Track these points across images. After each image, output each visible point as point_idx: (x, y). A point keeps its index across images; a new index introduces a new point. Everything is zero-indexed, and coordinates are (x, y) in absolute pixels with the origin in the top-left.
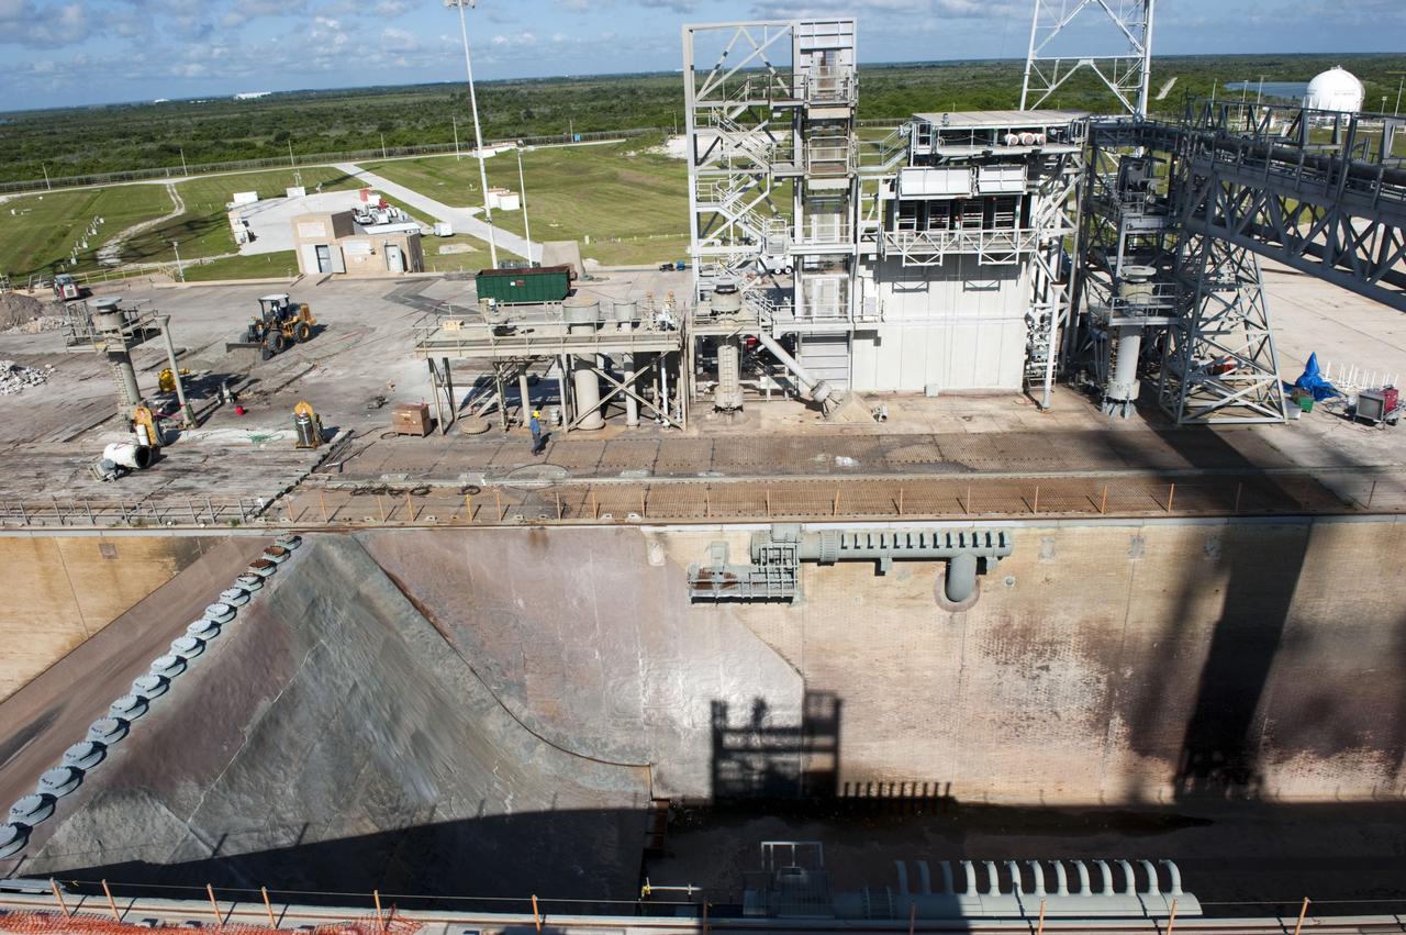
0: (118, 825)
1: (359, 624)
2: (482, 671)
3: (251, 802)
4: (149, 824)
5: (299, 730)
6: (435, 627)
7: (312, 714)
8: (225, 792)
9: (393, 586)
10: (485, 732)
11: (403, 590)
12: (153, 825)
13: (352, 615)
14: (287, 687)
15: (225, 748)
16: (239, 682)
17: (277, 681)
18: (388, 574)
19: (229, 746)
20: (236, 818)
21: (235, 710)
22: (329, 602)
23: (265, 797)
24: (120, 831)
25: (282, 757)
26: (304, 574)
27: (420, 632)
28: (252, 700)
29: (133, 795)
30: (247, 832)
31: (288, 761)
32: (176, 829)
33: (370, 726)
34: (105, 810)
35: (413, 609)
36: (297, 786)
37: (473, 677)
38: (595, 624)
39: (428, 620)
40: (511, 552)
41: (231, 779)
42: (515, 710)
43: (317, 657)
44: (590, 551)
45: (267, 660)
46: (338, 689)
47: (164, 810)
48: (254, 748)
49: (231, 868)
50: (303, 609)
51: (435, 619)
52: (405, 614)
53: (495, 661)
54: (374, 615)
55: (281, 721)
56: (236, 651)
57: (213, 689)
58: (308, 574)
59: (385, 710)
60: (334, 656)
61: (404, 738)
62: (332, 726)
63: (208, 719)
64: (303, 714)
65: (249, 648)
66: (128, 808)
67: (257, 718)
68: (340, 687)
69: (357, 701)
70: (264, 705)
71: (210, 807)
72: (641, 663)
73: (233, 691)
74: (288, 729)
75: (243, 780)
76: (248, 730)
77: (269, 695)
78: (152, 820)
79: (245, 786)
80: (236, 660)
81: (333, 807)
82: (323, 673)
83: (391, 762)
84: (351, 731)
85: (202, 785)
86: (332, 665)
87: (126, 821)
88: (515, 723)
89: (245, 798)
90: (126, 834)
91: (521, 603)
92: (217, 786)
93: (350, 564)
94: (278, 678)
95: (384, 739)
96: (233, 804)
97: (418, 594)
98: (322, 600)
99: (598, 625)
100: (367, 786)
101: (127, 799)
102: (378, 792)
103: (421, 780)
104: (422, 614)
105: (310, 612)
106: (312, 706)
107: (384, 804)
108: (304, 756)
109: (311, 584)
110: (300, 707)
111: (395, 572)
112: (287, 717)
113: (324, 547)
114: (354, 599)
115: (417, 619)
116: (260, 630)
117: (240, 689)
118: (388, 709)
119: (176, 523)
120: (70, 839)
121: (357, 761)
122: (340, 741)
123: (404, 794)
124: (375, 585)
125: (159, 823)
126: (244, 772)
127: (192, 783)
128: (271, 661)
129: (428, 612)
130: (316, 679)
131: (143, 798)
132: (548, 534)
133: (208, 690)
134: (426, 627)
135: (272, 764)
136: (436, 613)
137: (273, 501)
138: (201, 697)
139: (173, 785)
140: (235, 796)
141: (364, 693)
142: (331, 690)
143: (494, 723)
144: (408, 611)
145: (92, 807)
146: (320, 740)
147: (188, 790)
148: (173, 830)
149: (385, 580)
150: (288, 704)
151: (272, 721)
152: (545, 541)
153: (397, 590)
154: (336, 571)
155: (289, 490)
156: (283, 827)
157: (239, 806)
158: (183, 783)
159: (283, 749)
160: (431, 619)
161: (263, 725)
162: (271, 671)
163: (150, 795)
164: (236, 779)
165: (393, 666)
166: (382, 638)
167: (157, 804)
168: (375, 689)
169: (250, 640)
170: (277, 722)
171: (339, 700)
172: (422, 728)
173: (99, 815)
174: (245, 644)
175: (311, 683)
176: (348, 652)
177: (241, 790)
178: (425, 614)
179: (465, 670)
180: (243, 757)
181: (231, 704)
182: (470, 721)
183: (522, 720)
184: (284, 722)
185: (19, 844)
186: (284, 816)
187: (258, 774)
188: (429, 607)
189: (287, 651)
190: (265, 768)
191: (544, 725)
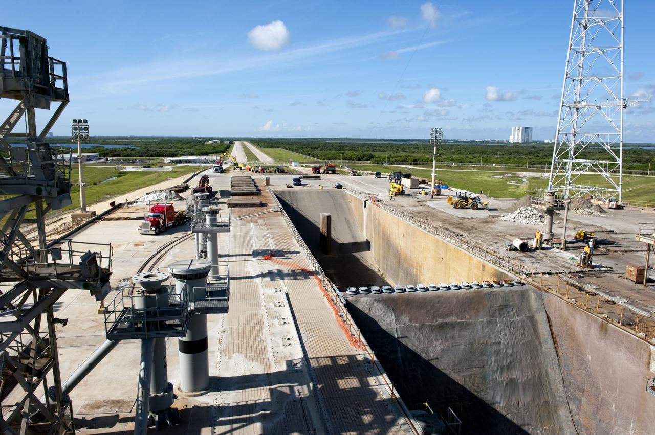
0: (378, 310)
1: (522, 326)
2: (567, 383)
3: (422, 339)
4: (387, 317)
5: (460, 336)
6: (556, 350)
7: (470, 336)
8: (416, 329)
9: (547, 321)
10: (556, 411)
11: (550, 326)
12: (387, 318)
13: (522, 321)
14: (468, 321)
15: (427, 319)
16: (450, 306)
17: (466, 317)
18: (547, 316)
19: (429, 319)
20: (413, 338)
21: (441, 312)
22: (515, 311)
23: (428, 342)
24: (377, 312)
25: (445, 337)
26: (511, 295)
27: (550, 348)
28: (450, 314)
29: (388, 306)
30: (413, 345)
31: (447, 340)
32: (392, 325)
33: (493, 359)
34: (378, 303)
35: (550, 336)
36: (443, 350)
37: (561, 382)
38: (616, 388)
39: (555, 345)
40: (592, 329)
41: (421, 328)
42: (573, 412)
43: (490, 322)
44: (624, 346)
45: (467, 308)
46: (490, 338)
47: (393, 317)
48: (437, 327)
49: (399, 348)
50: (499, 304)
51: (558, 346)
52: (547, 336)
53: (574, 382)
54: (534, 329)
55: (455, 328)
56: (457, 298)
57: (438, 301)
58: (513, 296)
59: (506, 361)
60: (499, 327)
61: (506, 376)
62: (475, 346)
63: (429, 307)
64: (466, 333)
65: (463, 300)
66: (384, 308)
67: (447, 320)
68: (492, 338)
69: (495, 348)
70: (453, 319)
71: (407, 328)
72: (632, 426)
73: (445, 307)
74: (456, 332)
75: (425, 332)
76: (440, 320)
77: (458, 318)
78: (388, 317)
79: (424, 334)
80: (455, 300)
81: (450, 367)
82: (488, 328)
83: (491, 377)
84: (482, 354)
85: (410, 321)
86: (495, 329)
87: (381, 311)
88: (570, 418)
89: (421, 336)
90: (378, 313)
91: (590, 358)
92: (415, 326)
93: (536, 304)
94: (467, 316)
95: (495, 368)
96: (416, 334)
97: (555, 331)
98: (512, 308)
99: (617, 390)
100: (471, 374)
101: (386, 306)
102: (474, 380)
103: (500, 394)
104: (553, 341)
105: (501, 307)
106: (473, 334)
107: (473, 385)
108: (454, 344)
109: (511, 299)
110: (467, 330)
111: (550, 316)
112: (460, 328)
113: (530, 292)
114: (528, 317)
115: (551, 342)
116: (473, 298)
117: (449, 308)
118: (508, 362)
119: (503, 266)
120: (364, 302)
121: (475, 364)
122: (474, 353)
123: (486, 391)
124: (541, 318)
125: (389, 319)
126: (427, 330)
127: (408, 318)
128: (469, 310)
129: (556, 342)
130: (482, 328)
131: (390, 310)
132: (608, 328)
133: (437, 300)
134: (552, 347)
135: (440, 336)
136: (559, 344)
137: (538, 274)
138: (432, 300)
139: (402, 314)
140: (418, 333)
141: (501, 348)
142: (486, 336)
143: (563, 412)
144: (549, 336)
145: (375, 300)
146: (466, 345)
147: (405, 319)
148: (391, 324)
149: (545, 317)
150: (463, 326)
151: (452, 325)
152: (606, 330)
153: (548, 324)
154: (529, 303)
155: (549, 274)
156: (426, 355)
157: (417, 336)
158: (405, 316)
159: (448, 336)
160: (556, 346)
161: (447, 324)
162: (466, 312)
163: (393, 310)
164: (423, 329)
165: (526, 351)
166: (530, 339)
167: (393, 314)
168: (508, 351)
169: (466, 298)
170: (454, 327)
171: (486, 341)
172: (519, 381)
173: (375, 304)
174: (463, 298)
175: (479, 327)
176: (507, 331)
177: (422, 333)
178: (555, 342)
179: (560, 377)
180: (430, 326)
181: (441, 310)
182: (551, 401)
183: (575, 419)
184: (456, 329)
185: (353, 294)
186: (429, 352)
187: (432, 334)
188: (557, 339)
189: (478, 311)
190: (436, 335)
191: (583, 429)
